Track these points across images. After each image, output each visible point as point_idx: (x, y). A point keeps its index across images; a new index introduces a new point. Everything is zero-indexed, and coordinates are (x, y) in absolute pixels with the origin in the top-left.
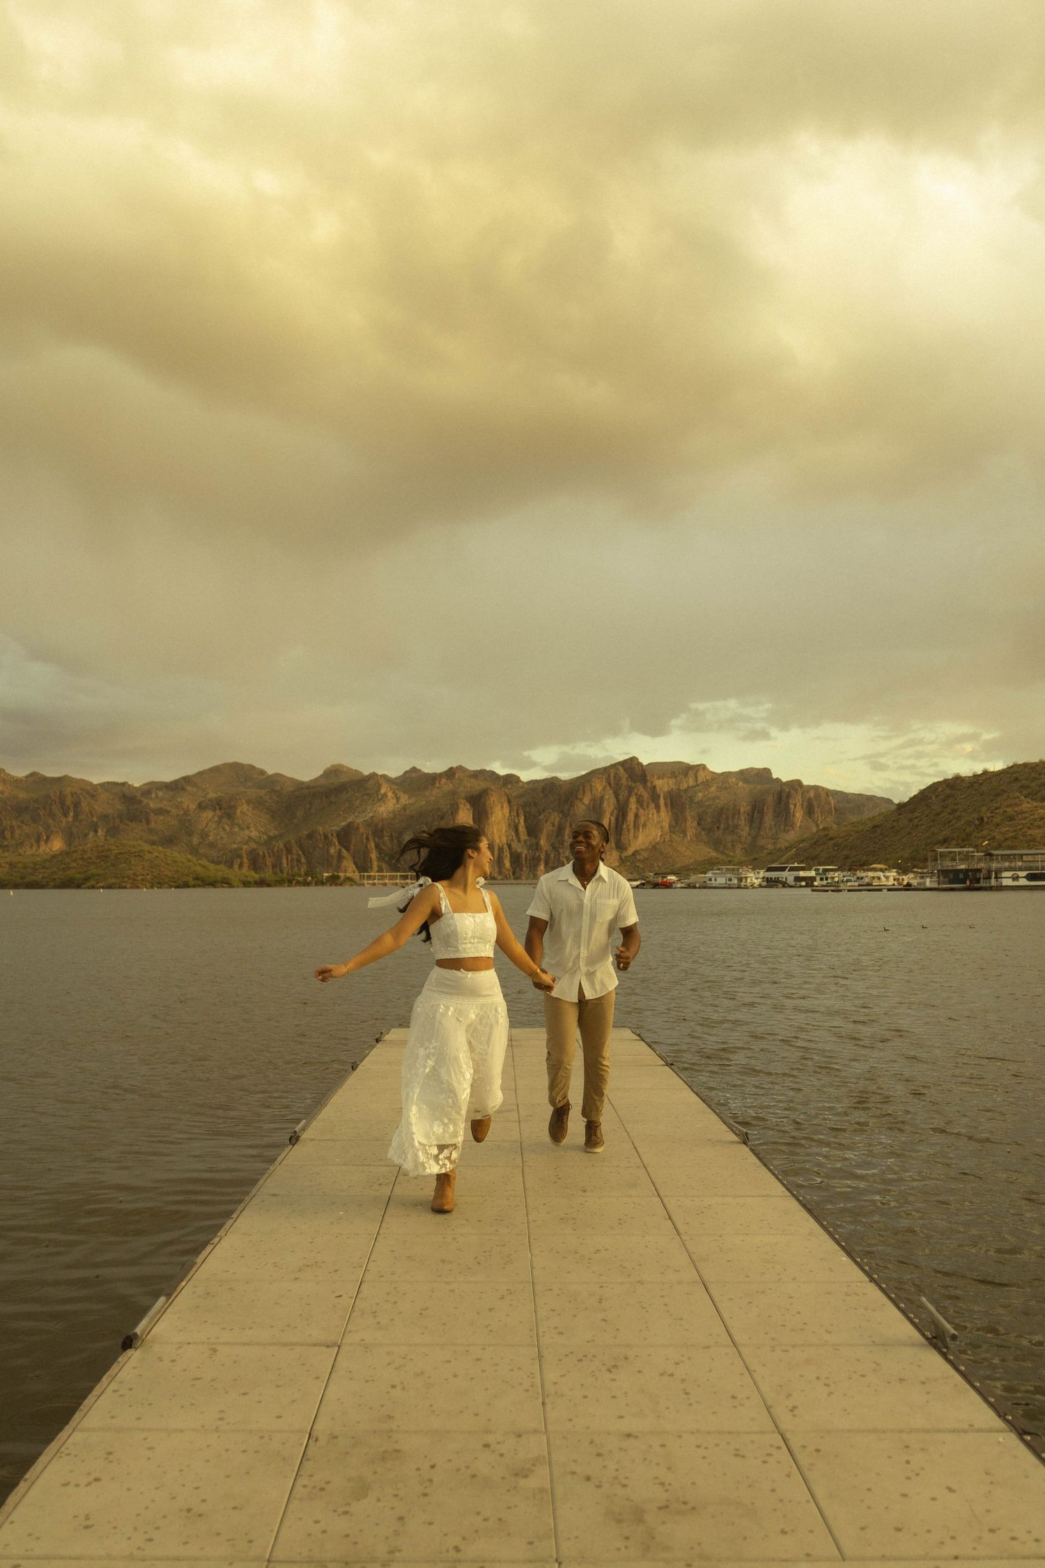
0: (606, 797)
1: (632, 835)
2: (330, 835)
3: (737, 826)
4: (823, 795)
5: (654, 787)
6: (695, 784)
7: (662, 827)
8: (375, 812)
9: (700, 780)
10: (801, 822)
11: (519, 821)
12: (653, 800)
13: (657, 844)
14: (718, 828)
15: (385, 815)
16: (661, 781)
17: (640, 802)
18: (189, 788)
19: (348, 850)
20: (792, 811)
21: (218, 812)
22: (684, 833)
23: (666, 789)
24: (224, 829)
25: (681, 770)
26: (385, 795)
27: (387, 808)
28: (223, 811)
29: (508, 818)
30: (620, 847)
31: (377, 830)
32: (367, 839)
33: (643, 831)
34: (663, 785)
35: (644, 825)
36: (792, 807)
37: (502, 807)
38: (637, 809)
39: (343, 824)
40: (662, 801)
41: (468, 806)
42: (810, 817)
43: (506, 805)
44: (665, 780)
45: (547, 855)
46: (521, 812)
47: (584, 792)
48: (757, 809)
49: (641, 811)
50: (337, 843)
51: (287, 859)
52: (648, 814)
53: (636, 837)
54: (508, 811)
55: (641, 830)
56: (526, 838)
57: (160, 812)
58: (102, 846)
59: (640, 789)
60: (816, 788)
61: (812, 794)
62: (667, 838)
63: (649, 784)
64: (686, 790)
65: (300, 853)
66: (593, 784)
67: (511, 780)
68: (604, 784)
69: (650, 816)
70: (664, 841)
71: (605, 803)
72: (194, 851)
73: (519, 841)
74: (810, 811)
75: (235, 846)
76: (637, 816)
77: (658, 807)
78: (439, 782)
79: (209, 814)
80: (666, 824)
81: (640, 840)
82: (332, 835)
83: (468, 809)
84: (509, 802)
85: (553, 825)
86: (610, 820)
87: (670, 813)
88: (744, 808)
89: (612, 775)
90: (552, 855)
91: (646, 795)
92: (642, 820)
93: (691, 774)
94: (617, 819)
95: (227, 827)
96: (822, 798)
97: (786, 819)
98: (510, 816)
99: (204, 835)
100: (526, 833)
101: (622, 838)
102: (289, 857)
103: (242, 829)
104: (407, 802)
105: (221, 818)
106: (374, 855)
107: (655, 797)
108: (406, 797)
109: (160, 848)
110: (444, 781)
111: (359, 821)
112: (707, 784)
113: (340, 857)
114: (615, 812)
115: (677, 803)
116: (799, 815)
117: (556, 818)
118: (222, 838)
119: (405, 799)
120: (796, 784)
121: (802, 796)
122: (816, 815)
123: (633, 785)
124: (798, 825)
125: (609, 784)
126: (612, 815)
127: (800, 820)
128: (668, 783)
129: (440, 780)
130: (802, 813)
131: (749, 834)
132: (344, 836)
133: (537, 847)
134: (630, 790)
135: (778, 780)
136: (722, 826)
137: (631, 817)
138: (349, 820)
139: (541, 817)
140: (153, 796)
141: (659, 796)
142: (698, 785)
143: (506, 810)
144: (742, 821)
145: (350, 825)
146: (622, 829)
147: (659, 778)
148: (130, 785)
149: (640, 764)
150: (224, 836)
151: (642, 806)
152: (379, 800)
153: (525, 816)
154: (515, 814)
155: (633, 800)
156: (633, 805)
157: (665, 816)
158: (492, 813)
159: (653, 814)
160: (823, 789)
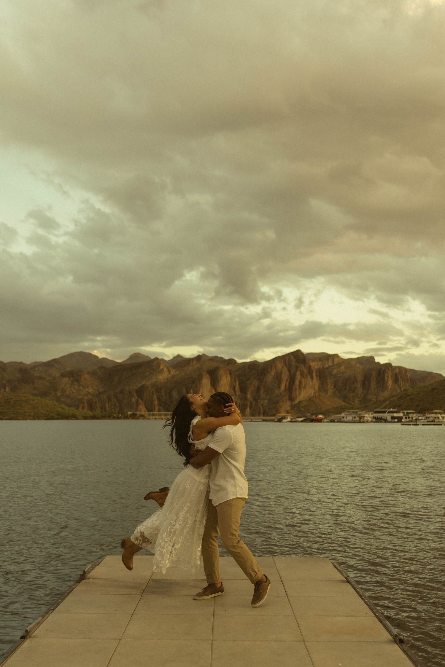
0: (284, 371)
1: (298, 392)
2: (132, 391)
3: (355, 388)
4: (403, 372)
5: (310, 367)
6: (333, 365)
7: (314, 389)
8: (157, 379)
9: (335, 362)
10: (391, 386)
11: (236, 385)
12: (309, 374)
13: (312, 397)
14: (345, 389)
15: (162, 381)
16: (314, 363)
17: (302, 374)
18: (56, 365)
19: (142, 400)
20: (386, 380)
21: (72, 379)
22: (326, 392)
23: (316, 367)
24: (75, 388)
25: (325, 357)
26: (163, 370)
27: (163, 377)
28: (74, 378)
29: (230, 383)
30: (291, 399)
31: (158, 389)
32: (152, 393)
33: (304, 391)
34: (315, 365)
35: (305, 387)
36: (386, 378)
37: (227, 377)
38: (301, 378)
39: (140, 385)
40: (314, 374)
41: (208, 376)
42: (396, 383)
43: (228, 375)
44: (316, 363)
45: (251, 403)
46: (237, 379)
47: (271, 369)
48: (367, 379)
49: (303, 379)
50: (136, 396)
51: (109, 404)
52: (307, 381)
53: (300, 394)
54: (230, 379)
55: (303, 390)
56: (240, 393)
57: (40, 378)
58: (7, 397)
59: (302, 367)
60: (400, 368)
61: (397, 371)
62: (317, 394)
63: (307, 365)
64: (327, 368)
65: (116, 401)
66: (276, 364)
67: (231, 362)
68: (283, 364)
69: (308, 382)
70: (316, 396)
71: (283, 375)
72: (58, 400)
73: (236, 395)
74: (396, 380)
75: (80, 397)
76: (300, 382)
77: (312, 378)
78: (192, 363)
79: (66, 380)
80: (317, 387)
81: (302, 396)
82: (133, 391)
83: (208, 378)
84: (230, 374)
85: (255, 386)
86: (286, 384)
87: (319, 381)
88: (360, 378)
89: (287, 360)
90: (254, 403)
91: (305, 371)
92: (303, 384)
93: (330, 360)
94: (290, 383)
95: (76, 387)
96: (403, 373)
97: (383, 384)
98: (231, 381)
99: (63, 391)
100: (239, 391)
101: (293, 394)
102: (110, 403)
103: (84, 387)
104: (174, 374)
105: (73, 381)
106: (156, 403)
107: (310, 372)
108: (174, 371)
109: (39, 398)
110: (195, 362)
111: (148, 383)
112: (339, 365)
113: (137, 403)
114: (289, 379)
115: (322, 375)
116: (390, 382)
117: (256, 383)
118: (73, 393)
119: (173, 372)
120: (388, 366)
121: (392, 372)
122: (400, 383)
123: (298, 365)
124: (390, 387)
125: (286, 365)
126: (287, 381)
127: (391, 385)
128: (318, 364)
129: (193, 362)
130: (392, 381)
131: (363, 393)
132: (140, 392)
133: (246, 399)
134: (297, 368)
135: (378, 363)
136: (347, 388)
137: (297, 382)
138: (143, 383)
139: (248, 382)
140: (37, 369)
141: (313, 372)
142: (334, 365)
143: (229, 378)
144: (359, 385)
145: (143, 386)
146: (292, 389)
147: (312, 362)
148: (24, 364)
149: (302, 354)
150: (75, 392)
151: (303, 376)
152: (159, 372)
153: (239, 382)
154: (234, 381)
155: (298, 373)
156: (298, 376)
157: (316, 383)
158: (221, 380)
159: (309, 381)
160: (404, 368)
